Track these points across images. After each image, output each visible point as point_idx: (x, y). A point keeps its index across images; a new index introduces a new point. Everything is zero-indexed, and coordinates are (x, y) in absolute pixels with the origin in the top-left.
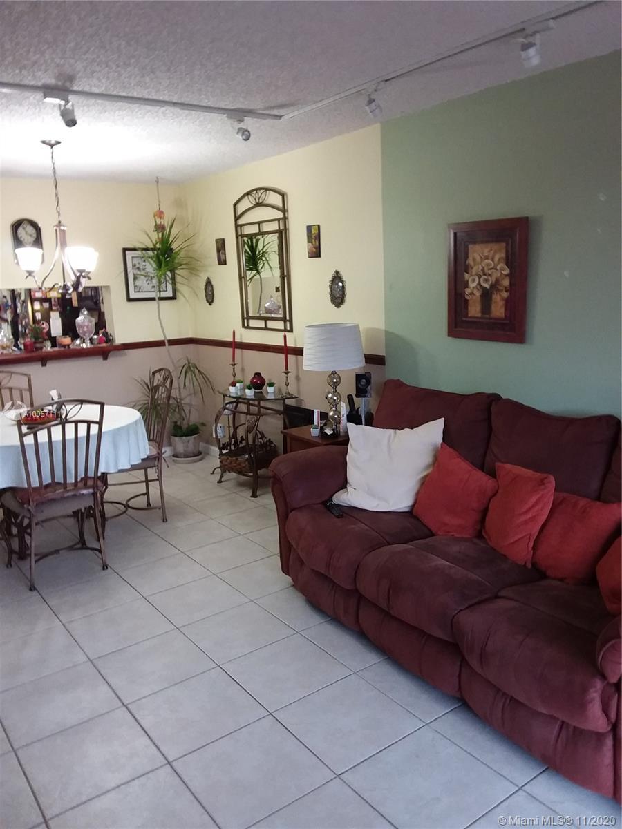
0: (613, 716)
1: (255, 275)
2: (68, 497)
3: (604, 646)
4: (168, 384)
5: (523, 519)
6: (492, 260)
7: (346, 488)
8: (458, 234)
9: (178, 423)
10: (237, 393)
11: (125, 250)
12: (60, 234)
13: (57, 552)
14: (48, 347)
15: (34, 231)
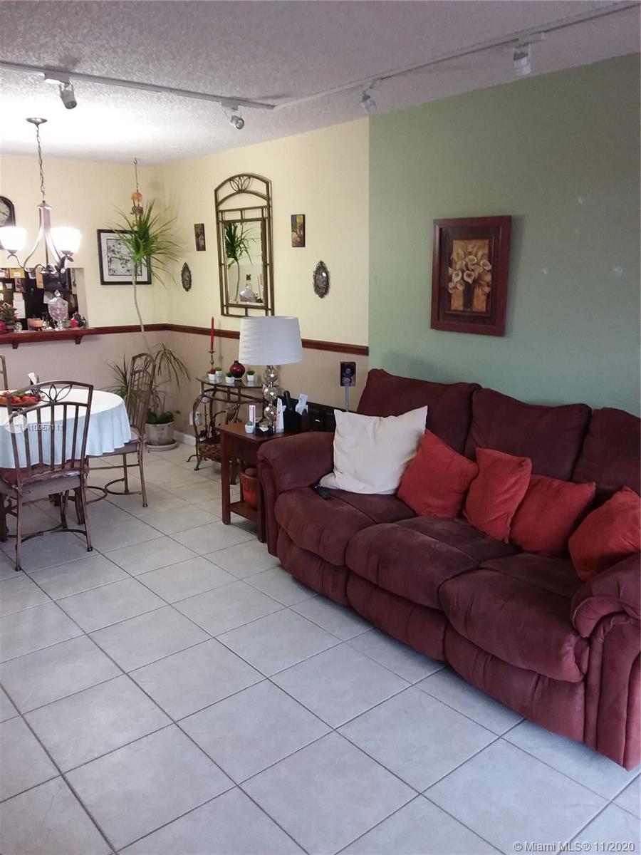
0: (585, 667)
1: (233, 262)
2: (54, 478)
3: (578, 605)
4: (150, 370)
5: (503, 498)
6: (476, 256)
7: (333, 472)
8: (443, 230)
9: (152, 411)
10: (215, 381)
11: (100, 231)
12: (44, 215)
13: (40, 533)
14: (19, 330)
15: (7, 209)
